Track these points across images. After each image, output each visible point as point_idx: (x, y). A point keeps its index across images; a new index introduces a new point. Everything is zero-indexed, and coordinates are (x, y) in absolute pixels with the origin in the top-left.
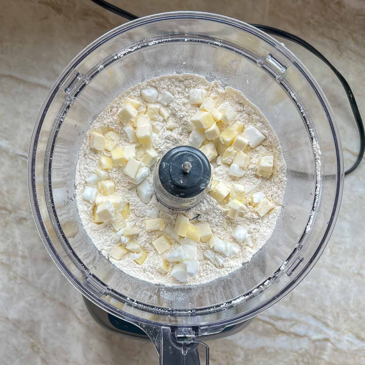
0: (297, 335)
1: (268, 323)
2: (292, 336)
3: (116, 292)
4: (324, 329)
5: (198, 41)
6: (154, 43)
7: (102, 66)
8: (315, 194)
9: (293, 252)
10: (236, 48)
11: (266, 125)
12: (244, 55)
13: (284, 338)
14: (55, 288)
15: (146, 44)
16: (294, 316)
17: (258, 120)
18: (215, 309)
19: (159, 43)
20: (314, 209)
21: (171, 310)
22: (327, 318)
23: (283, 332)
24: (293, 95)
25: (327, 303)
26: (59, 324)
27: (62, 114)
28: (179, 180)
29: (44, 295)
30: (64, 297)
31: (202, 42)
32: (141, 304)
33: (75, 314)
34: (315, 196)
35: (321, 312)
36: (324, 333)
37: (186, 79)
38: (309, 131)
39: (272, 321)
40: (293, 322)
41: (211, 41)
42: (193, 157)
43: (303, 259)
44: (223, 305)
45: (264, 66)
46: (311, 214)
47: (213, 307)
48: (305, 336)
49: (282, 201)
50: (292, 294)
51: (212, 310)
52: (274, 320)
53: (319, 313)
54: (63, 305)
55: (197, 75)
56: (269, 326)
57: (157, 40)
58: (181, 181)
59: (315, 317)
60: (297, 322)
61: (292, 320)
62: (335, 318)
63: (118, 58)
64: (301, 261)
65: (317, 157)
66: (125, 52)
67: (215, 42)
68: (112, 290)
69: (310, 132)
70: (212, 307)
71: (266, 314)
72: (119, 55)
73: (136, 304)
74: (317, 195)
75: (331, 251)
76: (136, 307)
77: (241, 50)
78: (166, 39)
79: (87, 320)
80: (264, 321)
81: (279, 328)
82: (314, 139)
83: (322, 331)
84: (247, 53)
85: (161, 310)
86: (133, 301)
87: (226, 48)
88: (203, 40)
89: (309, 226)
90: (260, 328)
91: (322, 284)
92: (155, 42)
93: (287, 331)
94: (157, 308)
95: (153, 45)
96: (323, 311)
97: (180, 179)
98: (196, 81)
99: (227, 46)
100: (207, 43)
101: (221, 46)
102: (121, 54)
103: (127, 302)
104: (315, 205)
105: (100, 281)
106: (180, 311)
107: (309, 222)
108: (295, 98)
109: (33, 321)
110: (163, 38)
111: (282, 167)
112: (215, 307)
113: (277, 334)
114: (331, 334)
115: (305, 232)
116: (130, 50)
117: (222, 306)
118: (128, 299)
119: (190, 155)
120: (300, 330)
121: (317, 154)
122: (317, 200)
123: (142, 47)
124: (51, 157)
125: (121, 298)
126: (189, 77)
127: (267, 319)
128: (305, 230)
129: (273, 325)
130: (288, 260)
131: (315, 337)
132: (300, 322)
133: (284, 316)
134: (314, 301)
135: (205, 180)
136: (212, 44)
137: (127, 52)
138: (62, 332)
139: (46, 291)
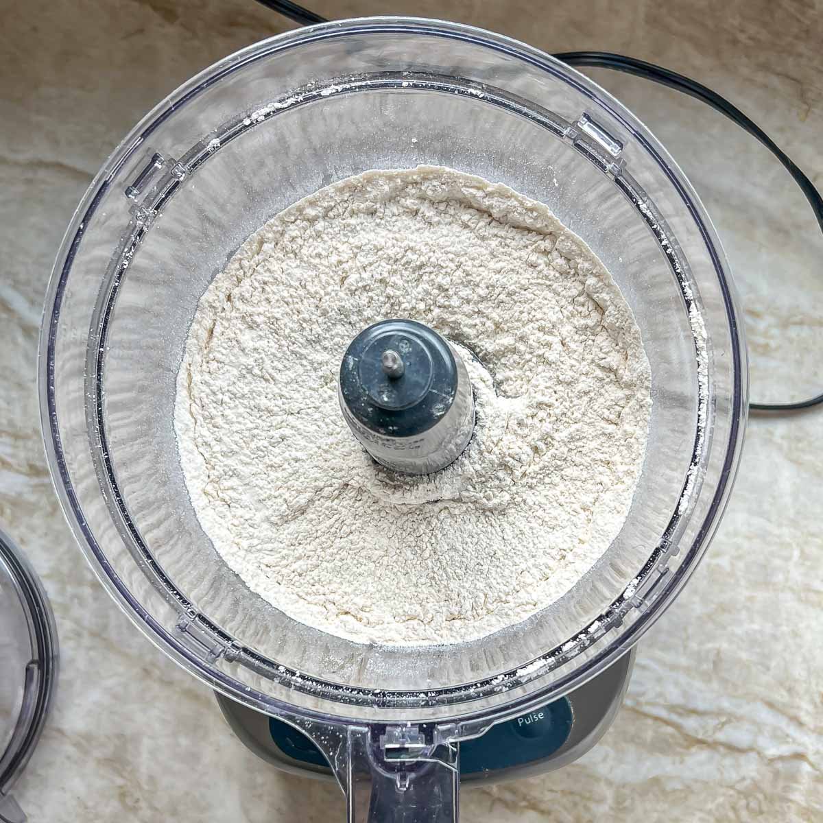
0: (732, 749)
1: (668, 723)
2: (722, 749)
3: (253, 655)
4: (793, 731)
5: (432, 87)
6: (334, 91)
7: (216, 142)
8: (698, 427)
9: (652, 557)
10: (516, 102)
11: (607, 282)
12: (534, 119)
13: (703, 755)
15: (314, 93)
16: (726, 704)
17: (588, 270)
18: (480, 689)
19: (345, 90)
20: (697, 460)
21: (379, 693)
22: (799, 708)
23: (701, 742)
24: (643, 206)
26: (183, 741)
27: (126, 250)
28: (380, 395)
29: (147, 672)
31: (440, 88)
32: (312, 680)
34: (698, 431)
35: (784, 693)
37: (425, 179)
38: (682, 286)
39: (674, 718)
40: (724, 719)
41: (462, 88)
42: (411, 343)
43: (666, 569)
44: (496, 678)
45: (579, 142)
46: (689, 473)
47: (476, 685)
48: (751, 749)
49: (644, 451)
51: (472, 690)
52: (680, 715)
53: (781, 697)
55: (448, 169)
56: (670, 730)
57: (339, 84)
58: (384, 396)
59: (771, 705)
60: (732, 718)
61: (719, 713)
62: (815, 705)
63: (252, 123)
65: (700, 343)
66: (267, 110)
67: (470, 90)
68: (245, 650)
69: (683, 289)
70: (472, 686)
71: (661, 701)
72: (254, 116)
73: (300, 680)
74: (703, 430)
76: (301, 689)
77: (528, 107)
78: (360, 81)
80: (657, 719)
81: (692, 733)
82: (693, 305)
83: (788, 736)
84: (541, 114)
85: (358, 693)
86: (293, 674)
87: (496, 102)
88: (442, 85)
89: (686, 497)
90: (649, 735)
92: (337, 87)
93: (710, 740)
94: (347, 689)
95: (332, 95)
96: (790, 691)
97: (380, 393)
98: (448, 182)
99: (496, 98)
100: (453, 91)
101: (483, 98)
102: (258, 114)
103: (279, 676)
104: (698, 452)
105: (217, 629)
106: (400, 694)
107: (685, 489)
108: (649, 214)
109: (122, 736)
110: (353, 79)
111: (642, 375)
112: (479, 685)
113: (687, 748)
114: (810, 744)
115: (676, 512)
116: (279, 105)
117: (494, 682)
118: (282, 669)
119: (404, 338)
120: (740, 735)
121: (699, 338)
122: (701, 441)
123: (307, 100)
124: (102, 347)
125: (265, 667)
126: (432, 173)
127: (663, 713)
128: (678, 508)
129: (678, 727)
130: (639, 575)
131: (772, 751)
132: (740, 719)
133: (701, 705)
135: (444, 395)
136: (463, 92)
137: (273, 109)
139: (153, 664)
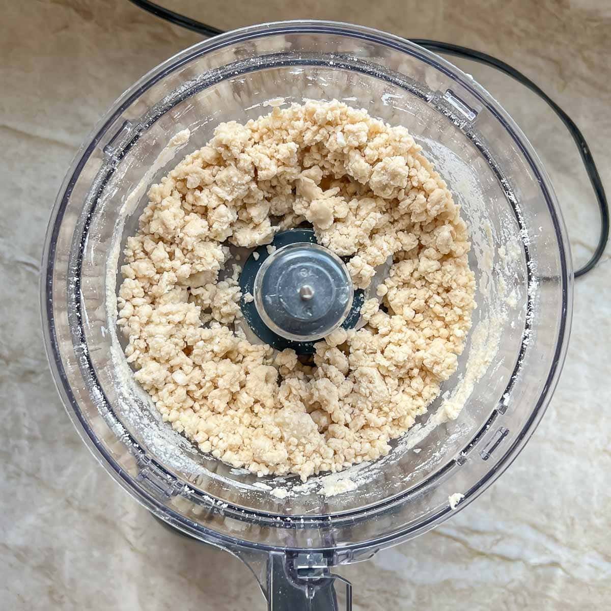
0: (505, 559)
1: (456, 539)
2: (497, 559)
4: (551, 546)
9: (492, 417)
13: (483, 563)
14: (87, 491)
16: (500, 526)
22: (555, 529)
23: (481, 554)
25: (555, 502)
26: (96, 554)
29: (69, 503)
30: (104, 506)
33: (123, 535)
35: (544, 517)
36: (551, 552)
39: (462, 536)
40: (499, 537)
43: (507, 431)
48: (519, 559)
50: (495, 487)
52: (466, 534)
53: (541, 520)
54: (101, 519)
56: (458, 545)
59: (534, 527)
60: (502, 536)
61: (496, 532)
62: (567, 526)
64: (504, 435)
71: (452, 523)
75: (559, 414)
79: (144, 545)
80: (448, 537)
81: (475, 547)
83: (546, 549)
90: (442, 549)
91: (545, 470)
93: (488, 552)
96: (548, 516)
105: (165, 470)
109: (50, 549)
113: (472, 558)
114: (563, 555)
120: (510, 549)
127: (454, 533)
129: (465, 543)
131: (535, 560)
132: (510, 536)
133: (481, 526)
134: (532, 500)
138: (102, 565)
139: (72, 496)
